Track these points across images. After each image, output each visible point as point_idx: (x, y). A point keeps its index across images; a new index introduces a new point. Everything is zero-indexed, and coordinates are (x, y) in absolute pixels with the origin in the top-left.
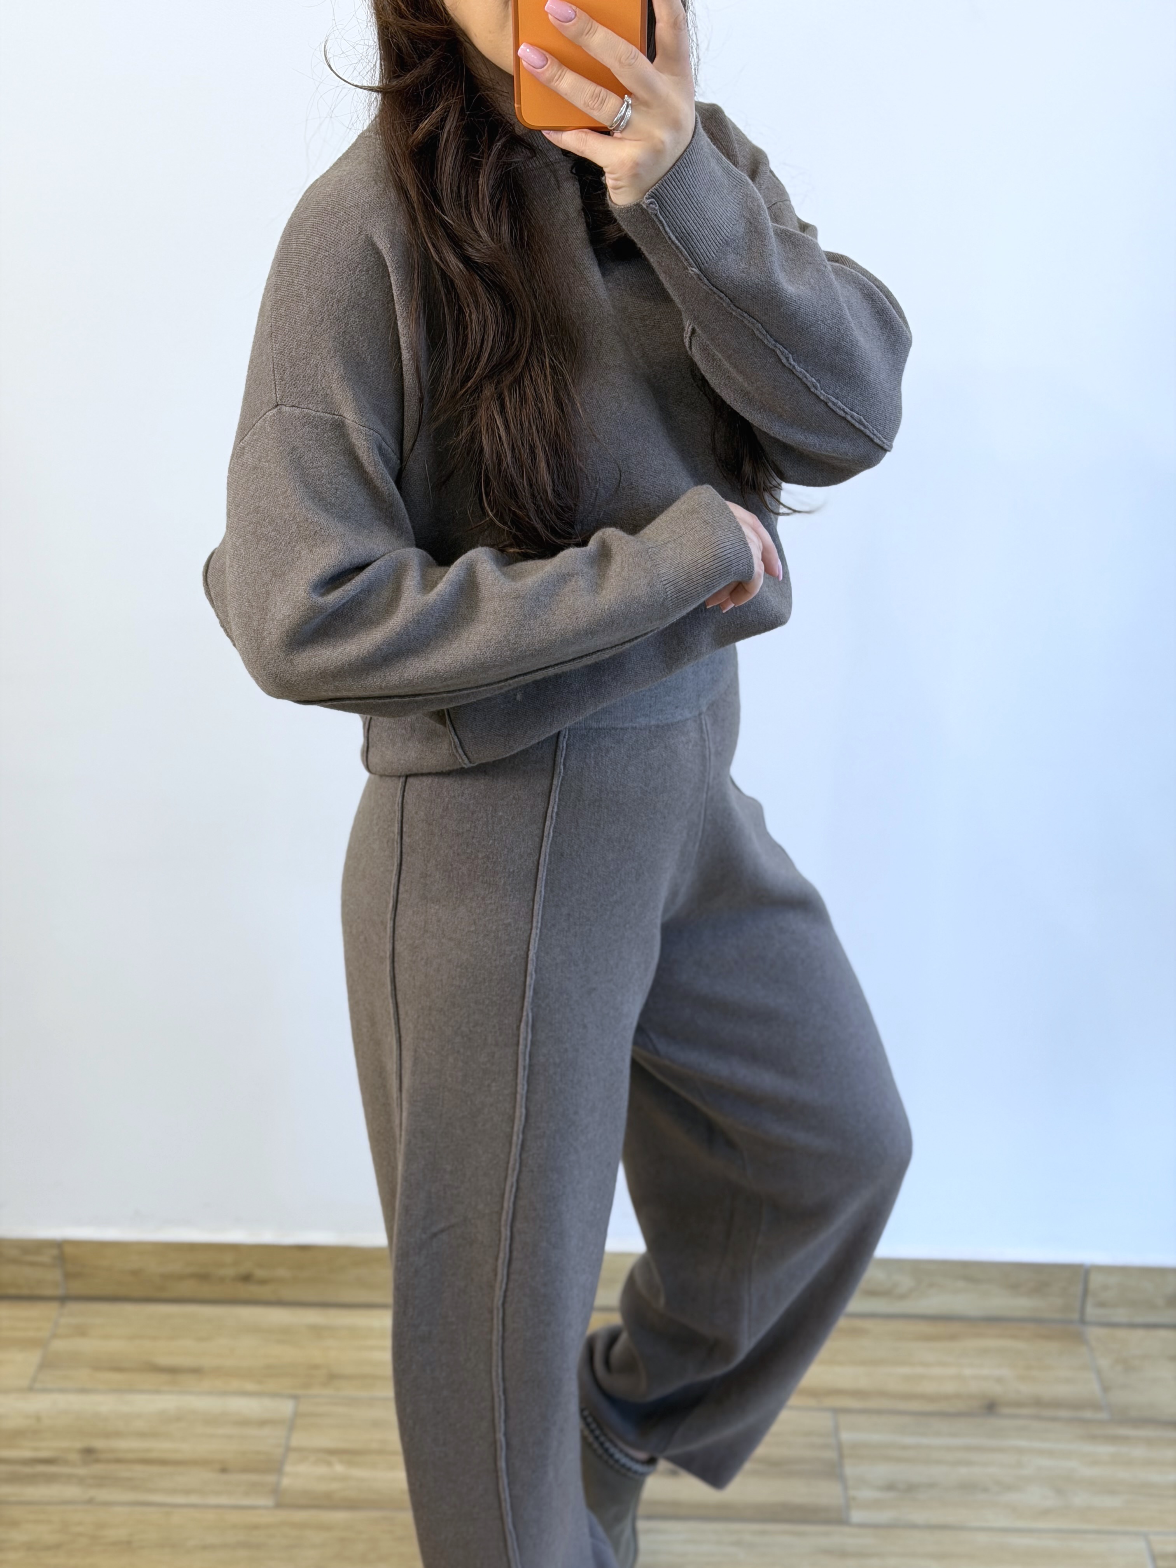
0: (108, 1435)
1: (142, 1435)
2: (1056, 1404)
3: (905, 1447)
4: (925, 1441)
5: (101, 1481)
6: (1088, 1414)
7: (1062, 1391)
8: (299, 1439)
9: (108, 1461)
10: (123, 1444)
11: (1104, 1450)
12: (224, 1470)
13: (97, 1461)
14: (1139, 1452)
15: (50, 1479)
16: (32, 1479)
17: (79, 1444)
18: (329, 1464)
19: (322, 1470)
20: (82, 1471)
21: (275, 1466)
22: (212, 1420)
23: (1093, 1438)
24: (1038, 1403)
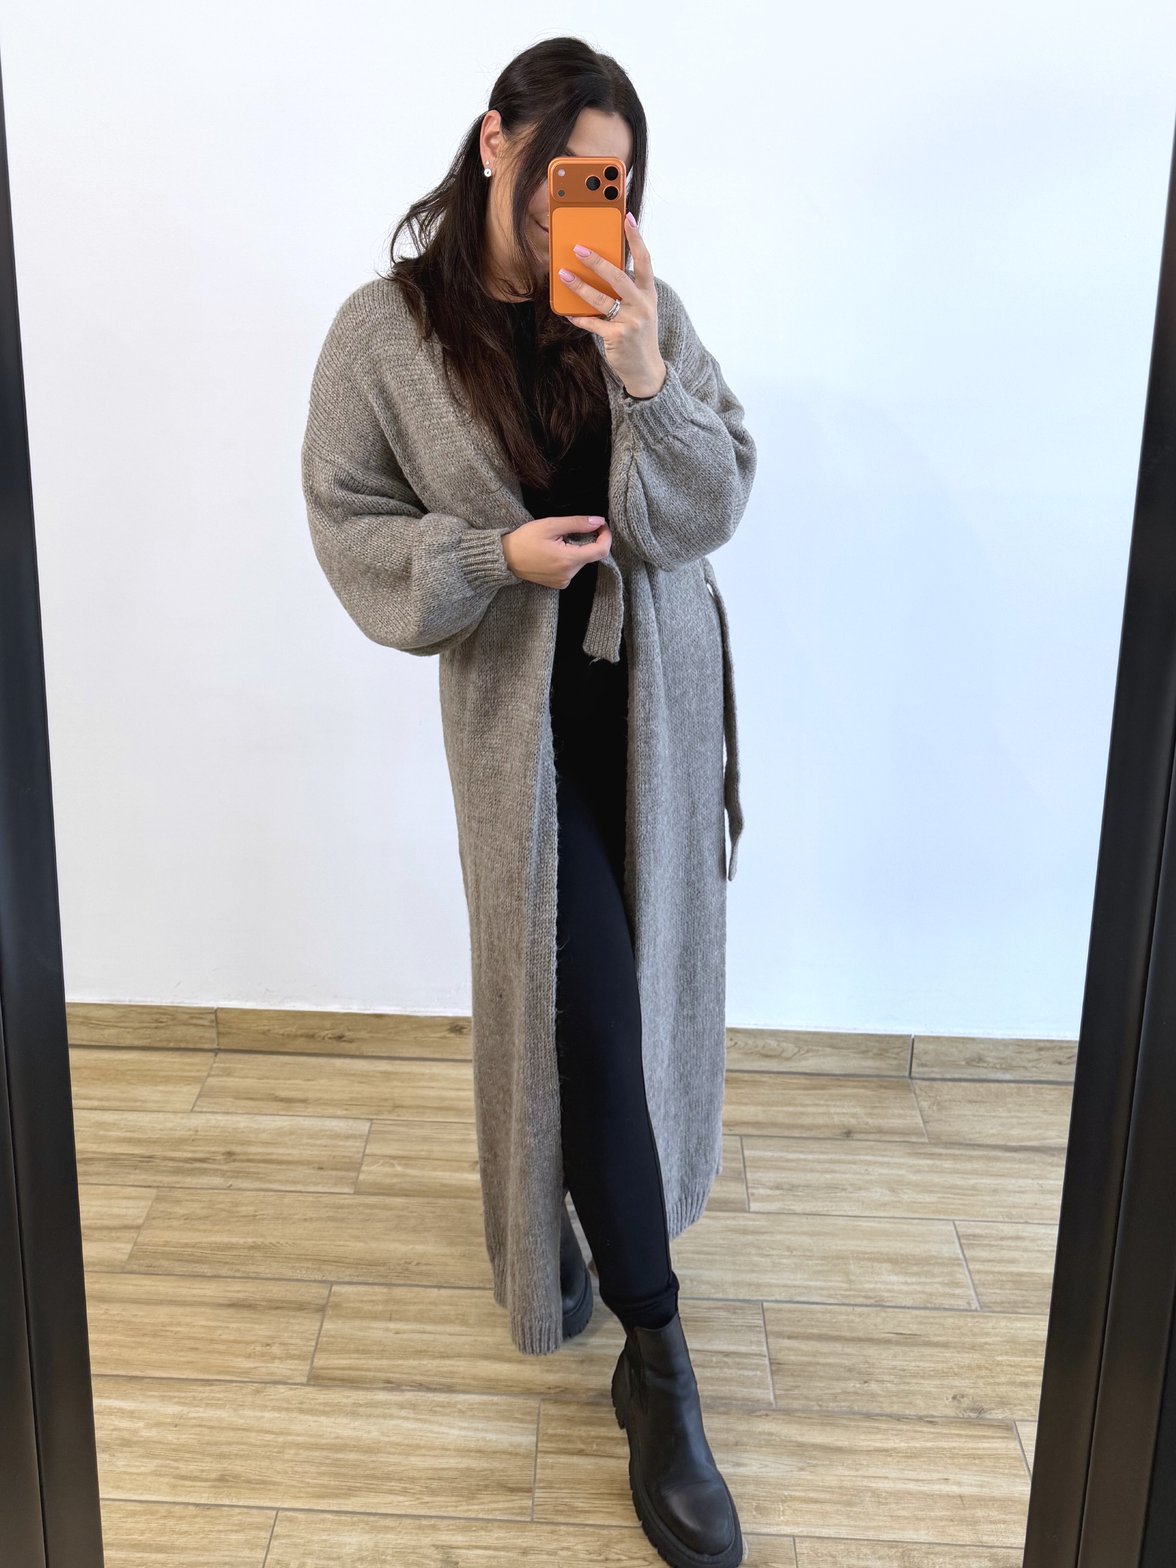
0: (243, 1143)
1: (265, 1143)
2: (892, 1132)
3: (787, 1160)
4: (802, 1156)
5: (237, 1174)
6: (914, 1139)
7: (896, 1123)
8: (372, 1149)
9: (242, 1161)
10: (252, 1149)
11: (924, 1162)
12: (321, 1168)
13: (234, 1160)
14: (948, 1164)
15: (204, 1172)
16: (191, 1172)
17: (222, 1150)
18: (393, 1166)
19: (388, 1169)
20: (225, 1167)
21: (355, 1166)
22: (314, 1135)
23: (917, 1155)
24: (880, 1131)
